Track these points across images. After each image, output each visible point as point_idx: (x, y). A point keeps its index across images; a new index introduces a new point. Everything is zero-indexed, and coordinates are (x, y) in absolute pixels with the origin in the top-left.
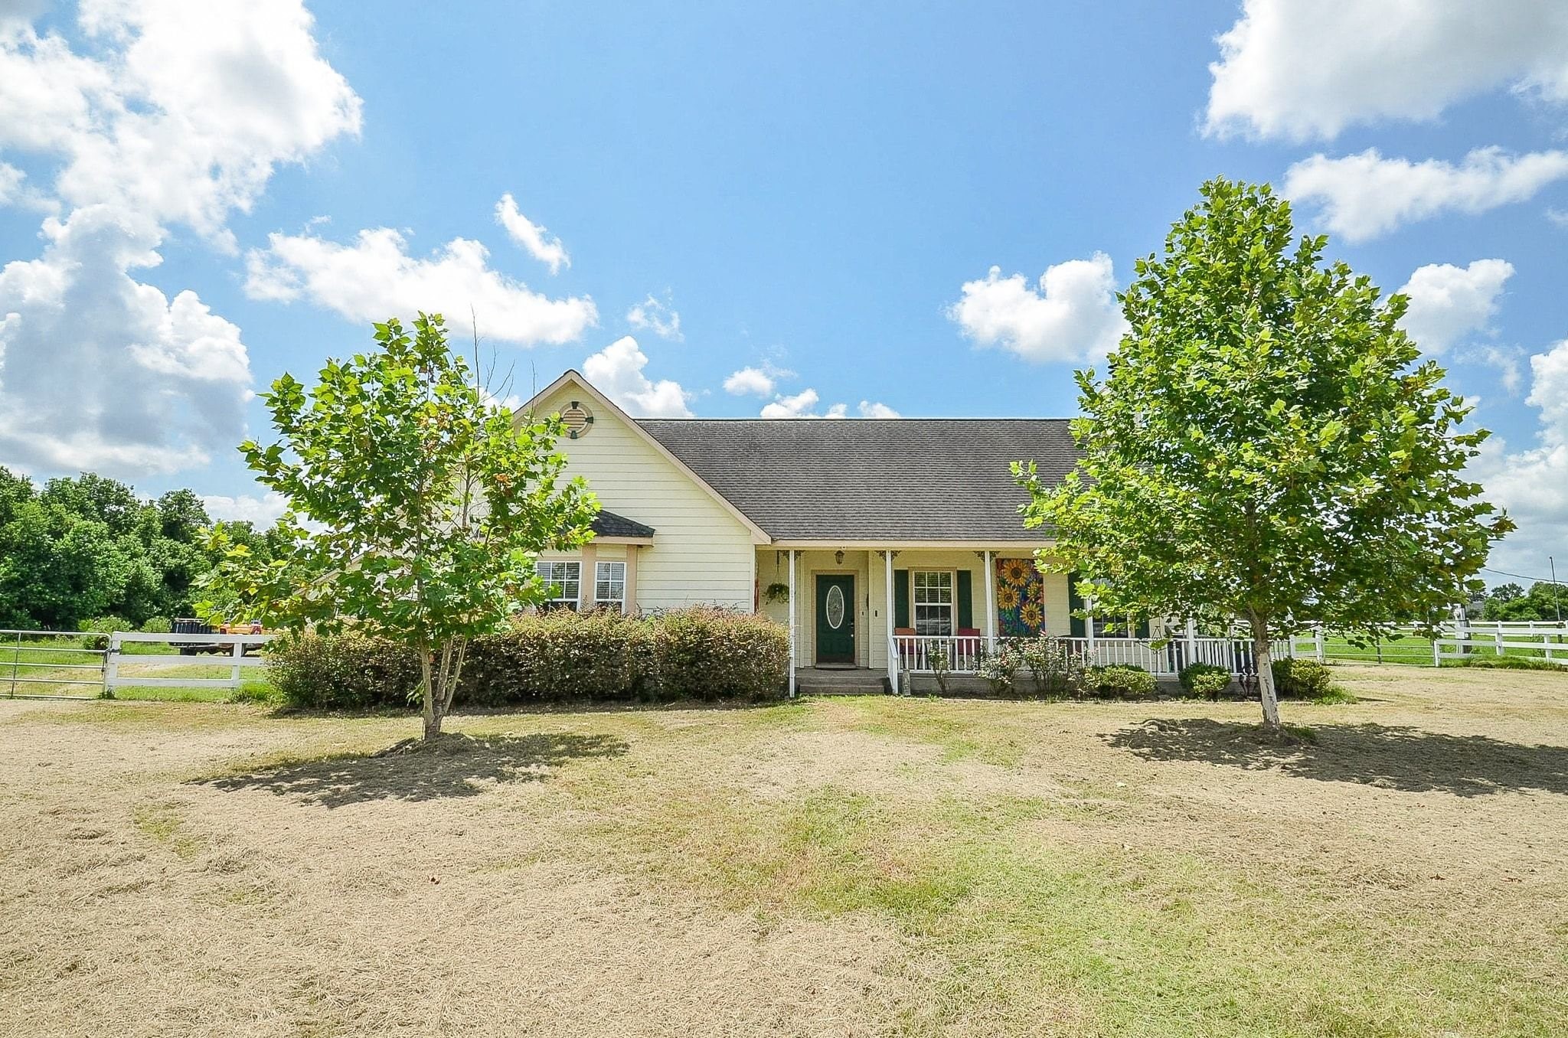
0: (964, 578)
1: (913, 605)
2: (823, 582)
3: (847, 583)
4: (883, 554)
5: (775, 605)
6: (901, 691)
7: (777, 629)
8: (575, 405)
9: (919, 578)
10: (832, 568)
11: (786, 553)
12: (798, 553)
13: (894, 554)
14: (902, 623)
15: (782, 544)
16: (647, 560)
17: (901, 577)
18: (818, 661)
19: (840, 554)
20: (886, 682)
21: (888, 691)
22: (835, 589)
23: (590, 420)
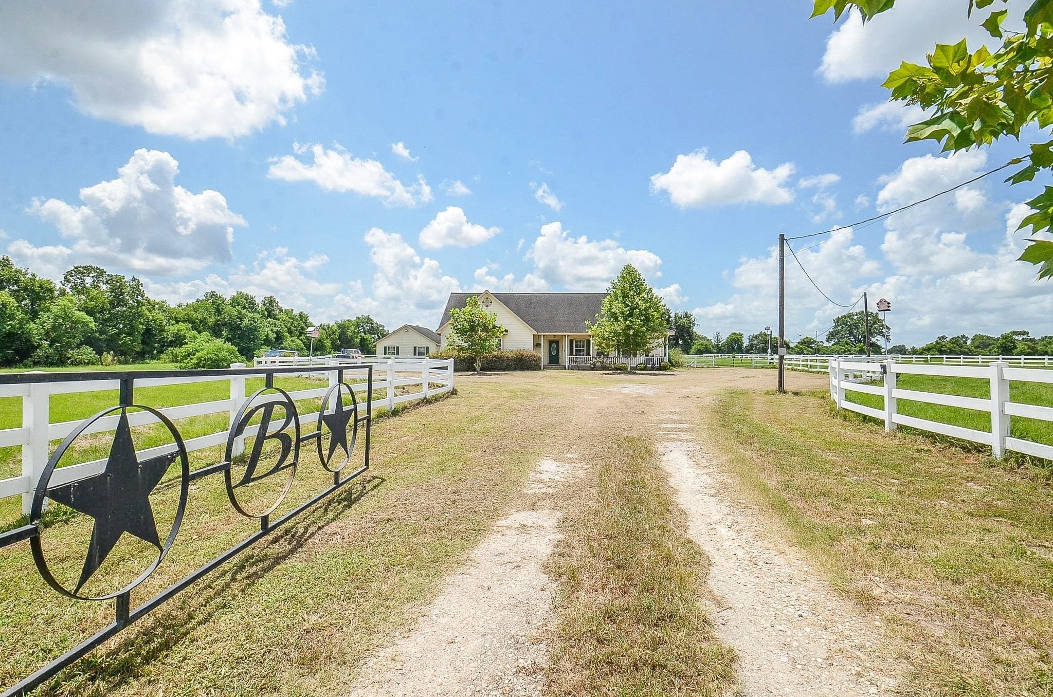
0: (588, 341)
1: (574, 348)
2: (551, 343)
3: (557, 343)
4: (565, 336)
5: (538, 348)
6: (568, 369)
7: (539, 355)
8: (487, 298)
9: (576, 342)
10: (553, 339)
11: (541, 336)
12: (544, 336)
13: (568, 336)
14: (571, 353)
15: (539, 334)
16: (506, 337)
17: (571, 341)
18: (549, 363)
19: (554, 335)
20: (565, 367)
21: (565, 369)
22: (554, 345)
23: (491, 302)
